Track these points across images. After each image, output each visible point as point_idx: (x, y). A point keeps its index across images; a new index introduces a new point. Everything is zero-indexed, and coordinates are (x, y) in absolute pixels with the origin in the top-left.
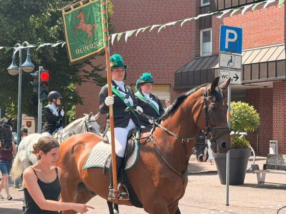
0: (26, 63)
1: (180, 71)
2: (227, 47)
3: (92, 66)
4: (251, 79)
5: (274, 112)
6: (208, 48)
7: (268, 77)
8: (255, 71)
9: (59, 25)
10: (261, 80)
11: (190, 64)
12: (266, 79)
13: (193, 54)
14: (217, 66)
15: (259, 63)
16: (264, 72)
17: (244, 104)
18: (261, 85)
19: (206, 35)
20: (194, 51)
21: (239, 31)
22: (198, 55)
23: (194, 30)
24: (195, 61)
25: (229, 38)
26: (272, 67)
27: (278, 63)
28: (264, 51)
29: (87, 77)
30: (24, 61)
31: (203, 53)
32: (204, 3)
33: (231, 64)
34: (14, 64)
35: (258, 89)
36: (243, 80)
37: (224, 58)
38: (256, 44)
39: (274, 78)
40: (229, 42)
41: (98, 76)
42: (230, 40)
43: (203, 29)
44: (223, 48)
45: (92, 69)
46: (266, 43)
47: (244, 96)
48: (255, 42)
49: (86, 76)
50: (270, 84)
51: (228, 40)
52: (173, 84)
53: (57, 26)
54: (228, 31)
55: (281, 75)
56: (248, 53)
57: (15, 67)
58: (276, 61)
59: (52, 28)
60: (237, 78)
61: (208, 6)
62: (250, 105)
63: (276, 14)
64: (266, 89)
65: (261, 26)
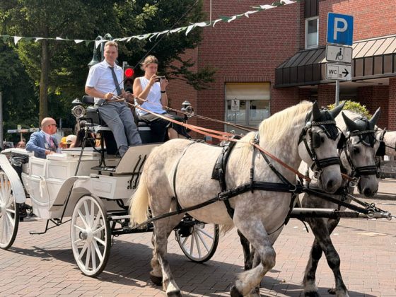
1: (281, 67)
2: (335, 38)
3: (181, 61)
4: (364, 75)
5: (390, 113)
6: (314, 40)
7: (383, 73)
8: (369, 66)
9: (146, 13)
10: (375, 76)
11: (293, 58)
12: (381, 75)
13: (297, 47)
14: (324, 61)
15: (373, 57)
16: (378, 67)
17: (354, 103)
18: (375, 82)
19: (312, 24)
20: (298, 43)
21: (350, 19)
22: (302, 49)
23: (298, 19)
24: (298, 55)
25: (338, 27)
26: (388, 61)
27: (395, 56)
28: (380, 42)
29: (176, 73)
31: (308, 46)
33: (340, 57)
34: (95, 59)
35: (372, 87)
36: (355, 76)
37: (332, 51)
38: (370, 35)
39: (390, 74)
40: (338, 32)
41: (189, 73)
42: (339, 30)
43: (308, 17)
44: (330, 39)
45: (182, 64)
46: (381, 32)
47: (355, 95)
48: (369, 32)
49: (174, 73)
50: (386, 81)
51: (336, 29)
52: (273, 81)
54: (337, 20)
56: (361, 45)
57: (96, 62)
58: (393, 54)
59: (138, 17)
60: (347, 73)
62: (362, 104)
64: (381, 86)
65: (376, 13)
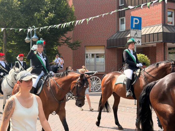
0: (34, 37)
1: (109, 39)
2: (134, 27)
4: (145, 42)
5: (157, 58)
10: (150, 42)
11: (115, 35)
12: (153, 42)
13: (116, 30)
14: (129, 36)
15: (149, 34)
16: (152, 39)
17: (142, 55)
18: (150, 45)
19: (122, 20)
21: (140, 19)
22: (118, 31)
23: (116, 18)
26: (156, 36)
27: (159, 34)
28: (152, 28)
30: (33, 36)
31: (121, 30)
32: (121, 4)
33: (136, 35)
34: (28, 37)
35: (149, 47)
37: (133, 32)
38: (147, 25)
39: (157, 41)
42: (136, 23)
43: (121, 17)
44: (132, 28)
45: (66, 39)
46: (152, 24)
47: (142, 51)
48: (147, 23)
49: (63, 42)
50: (155, 45)
51: (134, 23)
52: (106, 45)
53: (48, 17)
54: (134, 19)
55: (160, 40)
57: (29, 38)
58: (158, 33)
60: (139, 42)
61: (123, 6)
62: (145, 55)
63: (157, 9)
64: (152, 47)
65: (150, 15)
